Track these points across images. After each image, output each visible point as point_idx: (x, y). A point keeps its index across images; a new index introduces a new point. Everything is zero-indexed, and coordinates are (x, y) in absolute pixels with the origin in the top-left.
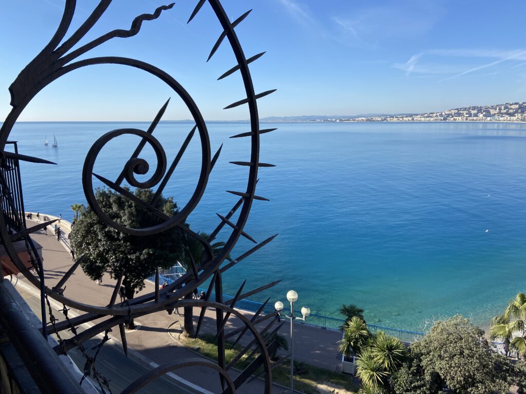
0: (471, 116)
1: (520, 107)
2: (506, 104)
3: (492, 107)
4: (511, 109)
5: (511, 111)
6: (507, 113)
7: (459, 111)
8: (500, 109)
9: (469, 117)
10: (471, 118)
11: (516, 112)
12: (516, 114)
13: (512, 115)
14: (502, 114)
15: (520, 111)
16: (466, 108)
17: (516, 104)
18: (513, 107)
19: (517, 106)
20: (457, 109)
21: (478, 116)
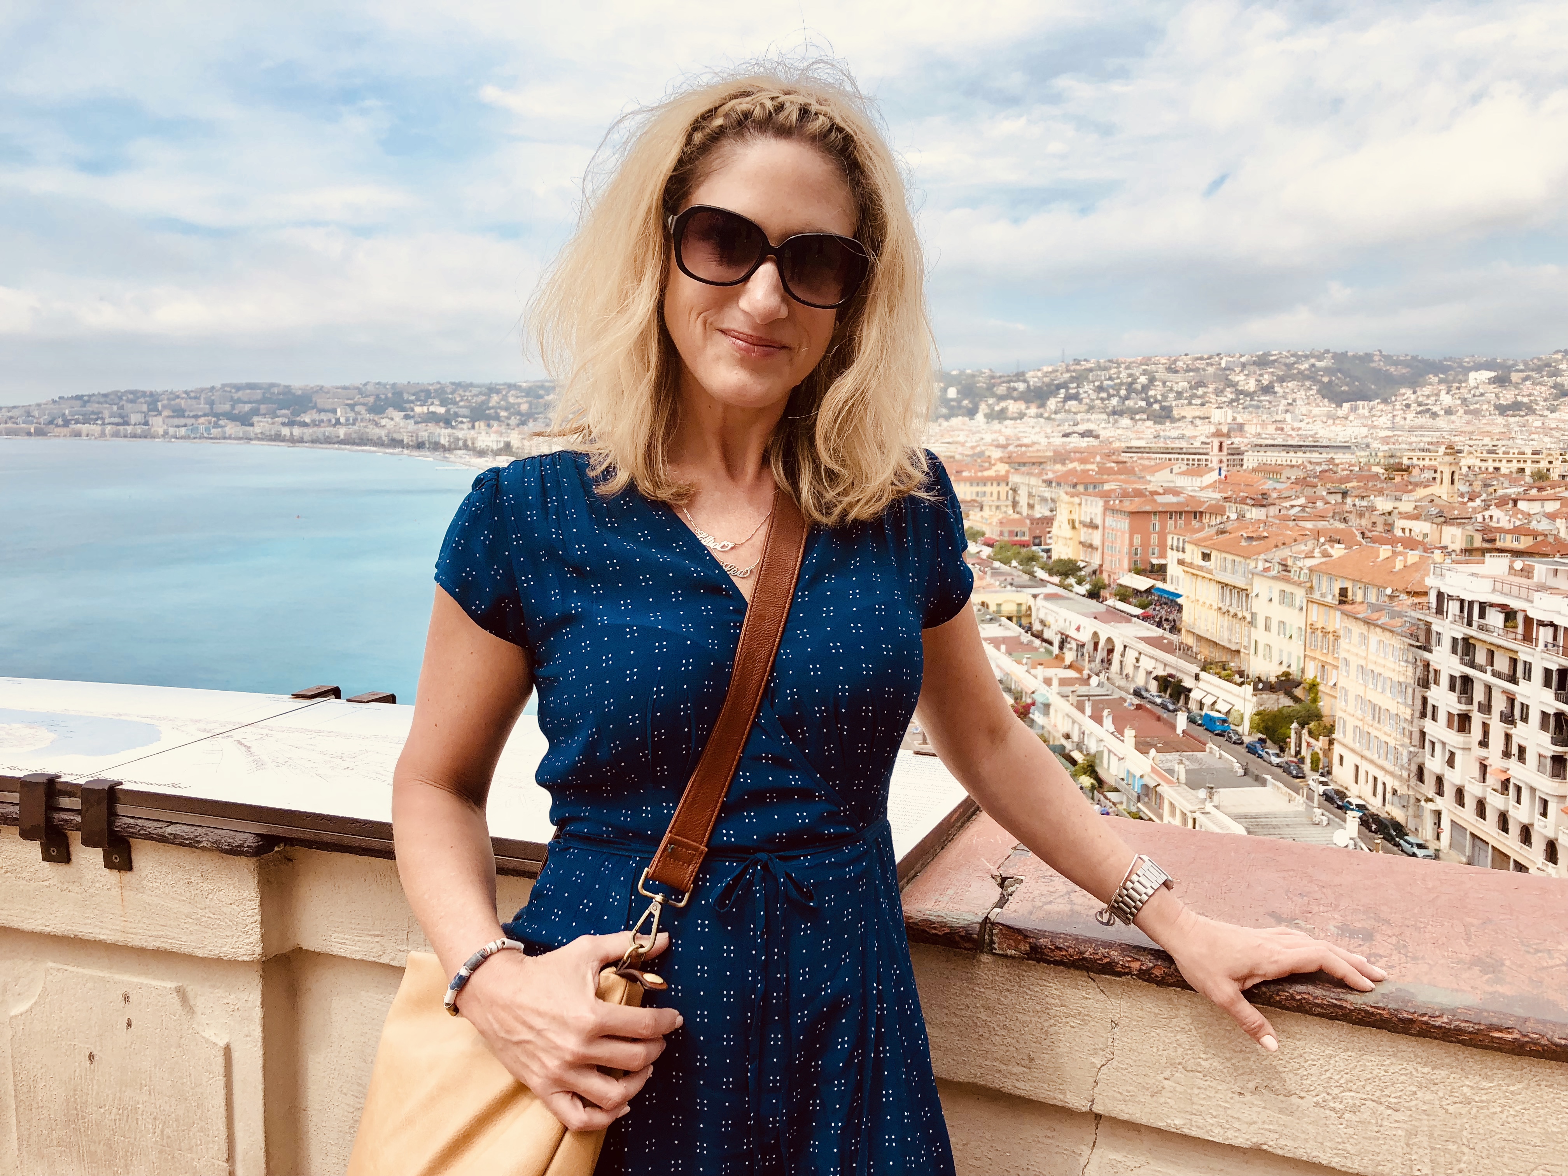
0: (126, 423)
1: (264, 400)
2: (224, 386)
3: (186, 392)
4: (240, 401)
5: (241, 408)
6: (232, 417)
7: (84, 405)
8: (212, 403)
9: (118, 424)
10: (129, 429)
11: (256, 411)
12: (255, 419)
13: (245, 420)
14: (217, 416)
15: (263, 408)
16: (105, 396)
17: (251, 386)
18: (245, 396)
19: (255, 395)
20: (79, 398)
21: (146, 423)
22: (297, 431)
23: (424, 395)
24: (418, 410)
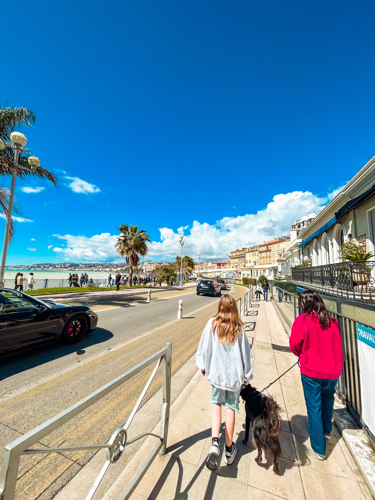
1: (71, 265)
5: (66, 266)
11: (68, 267)
18: (67, 264)
19: (69, 264)
22: (76, 269)
23: (98, 265)
24: (97, 267)
